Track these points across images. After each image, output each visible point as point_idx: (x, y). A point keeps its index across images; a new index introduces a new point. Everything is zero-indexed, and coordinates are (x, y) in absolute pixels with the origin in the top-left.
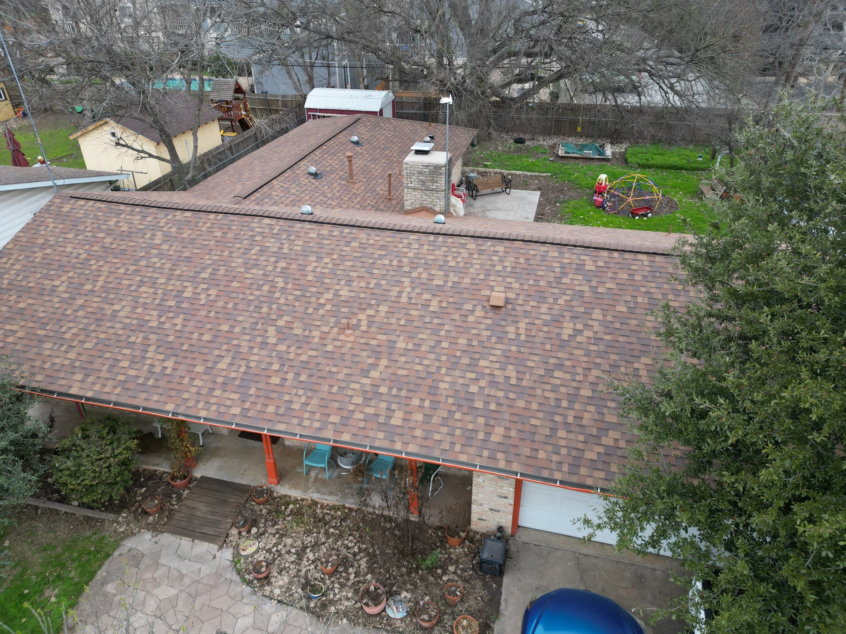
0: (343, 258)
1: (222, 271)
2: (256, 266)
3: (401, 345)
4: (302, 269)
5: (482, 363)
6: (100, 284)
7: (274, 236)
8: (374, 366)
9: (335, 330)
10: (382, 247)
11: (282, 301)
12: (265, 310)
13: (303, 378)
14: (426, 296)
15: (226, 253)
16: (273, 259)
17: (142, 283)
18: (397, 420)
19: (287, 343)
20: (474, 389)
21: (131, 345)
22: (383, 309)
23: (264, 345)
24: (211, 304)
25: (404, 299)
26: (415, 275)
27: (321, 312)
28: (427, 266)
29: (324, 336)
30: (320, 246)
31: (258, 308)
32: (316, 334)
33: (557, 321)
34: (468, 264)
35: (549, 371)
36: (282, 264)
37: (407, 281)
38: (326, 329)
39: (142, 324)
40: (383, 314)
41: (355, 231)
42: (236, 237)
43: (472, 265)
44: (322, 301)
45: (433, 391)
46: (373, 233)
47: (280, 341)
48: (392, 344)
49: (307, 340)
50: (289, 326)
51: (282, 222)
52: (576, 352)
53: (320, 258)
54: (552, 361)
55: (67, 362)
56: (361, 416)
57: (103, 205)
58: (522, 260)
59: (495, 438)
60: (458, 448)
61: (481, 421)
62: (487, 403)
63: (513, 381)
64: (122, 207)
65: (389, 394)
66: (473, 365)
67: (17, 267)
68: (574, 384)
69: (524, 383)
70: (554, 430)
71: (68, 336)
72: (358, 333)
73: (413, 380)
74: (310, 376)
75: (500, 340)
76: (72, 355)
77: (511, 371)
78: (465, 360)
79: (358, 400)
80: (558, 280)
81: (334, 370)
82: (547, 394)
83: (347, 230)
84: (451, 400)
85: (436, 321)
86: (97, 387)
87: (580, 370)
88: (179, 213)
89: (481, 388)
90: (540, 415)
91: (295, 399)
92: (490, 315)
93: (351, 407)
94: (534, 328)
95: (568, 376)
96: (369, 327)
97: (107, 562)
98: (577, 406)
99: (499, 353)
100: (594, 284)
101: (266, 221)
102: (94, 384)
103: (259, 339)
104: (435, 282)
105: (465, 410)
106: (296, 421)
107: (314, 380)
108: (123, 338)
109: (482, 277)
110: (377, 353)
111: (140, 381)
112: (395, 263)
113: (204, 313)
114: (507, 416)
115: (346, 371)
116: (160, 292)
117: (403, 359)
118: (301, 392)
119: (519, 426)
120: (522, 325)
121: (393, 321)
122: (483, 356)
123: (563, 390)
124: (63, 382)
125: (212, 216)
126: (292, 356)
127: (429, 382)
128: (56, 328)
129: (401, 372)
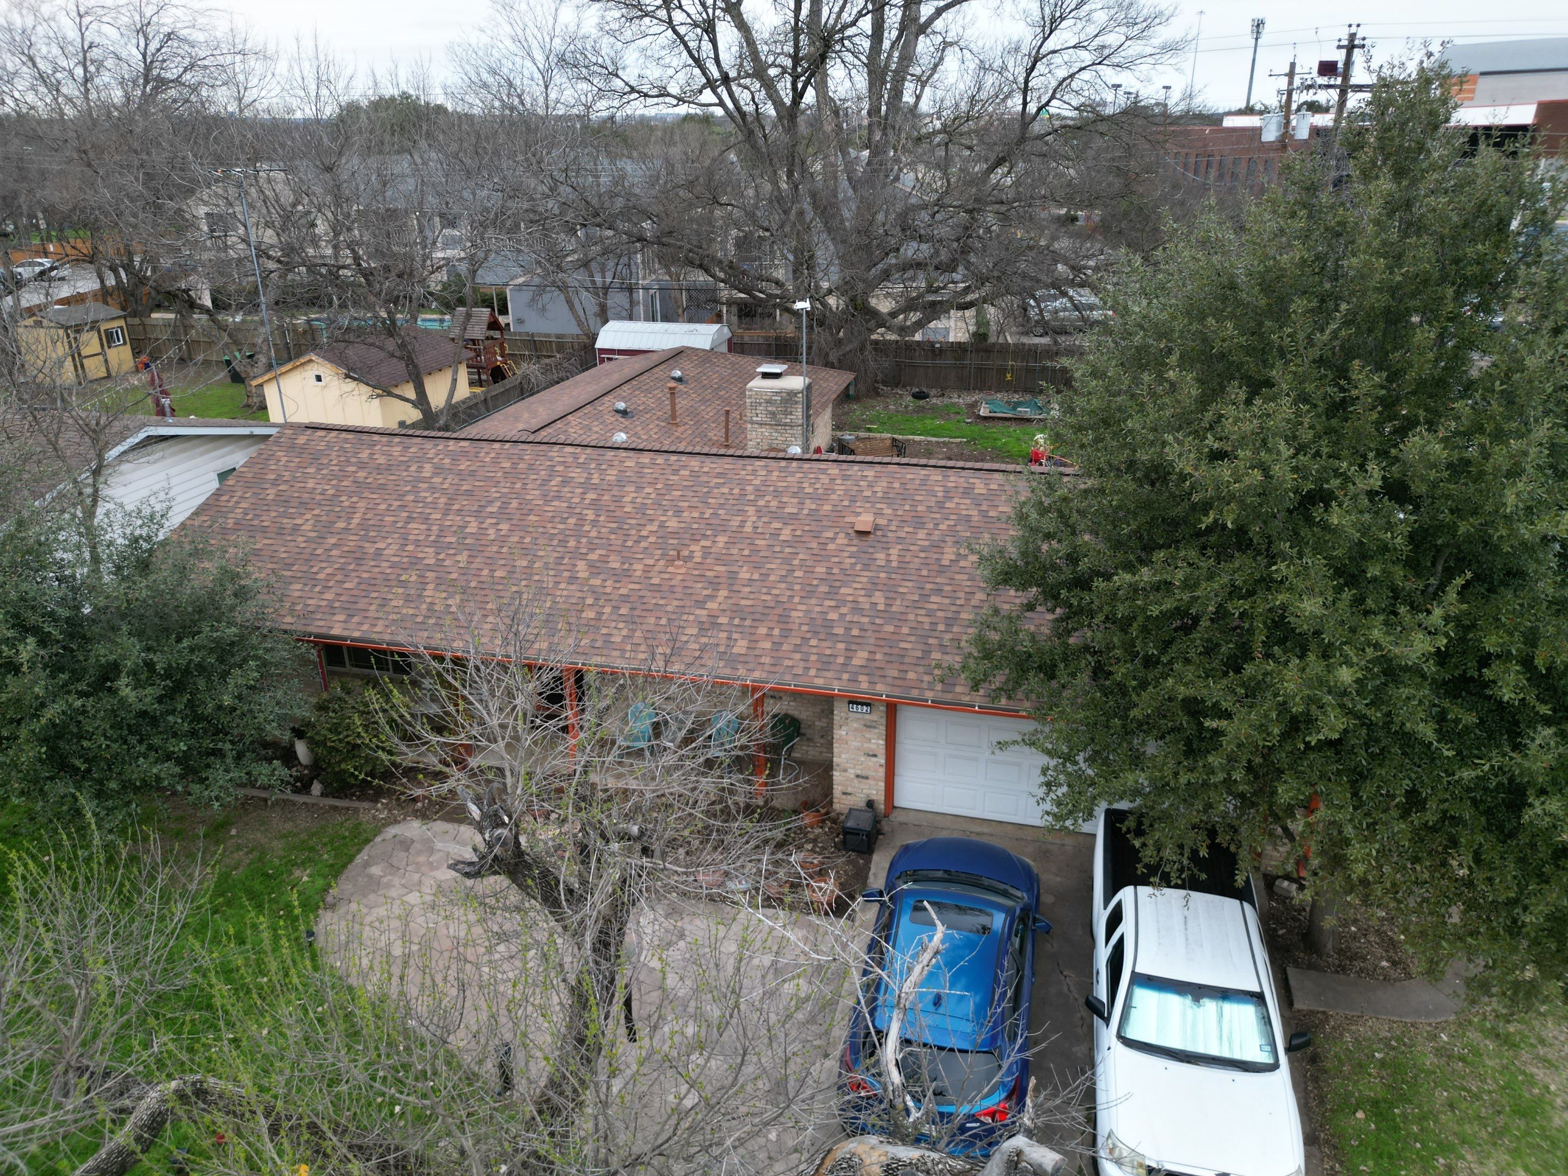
0: (669, 487)
1: (514, 504)
2: (559, 498)
3: (744, 575)
4: (617, 500)
5: (843, 591)
6: (355, 521)
7: (579, 465)
8: (711, 597)
9: (662, 563)
10: (719, 475)
11: (593, 534)
12: (572, 543)
13: (623, 611)
14: (776, 525)
15: (518, 485)
16: (579, 491)
17: (410, 519)
18: (741, 647)
19: (602, 577)
20: (833, 616)
21: (403, 584)
22: (722, 540)
23: (573, 579)
24: (502, 540)
25: (748, 528)
26: (761, 503)
27: (643, 544)
28: (777, 493)
29: (647, 570)
30: (640, 475)
31: (563, 543)
32: (638, 567)
33: (937, 547)
34: (829, 490)
35: (925, 597)
36: (591, 496)
37: (751, 510)
38: (651, 562)
39: (415, 561)
40: (721, 545)
41: (684, 458)
42: (531, 467)
43: (834, 491)
44: (644, 533)
45: (784, 619)
46: (708, 460)
47: (594, 575)
48: (733, 576)
49: (627, 574)
50: (604, 560)
51: (589, 451)
52: (958, 577)
53: (640, 488)
54: (928, 586)
55: (324, 603)
56: (697, 646)
57: (350, 436)
58: (896, 485)
59: (856, 662)
60: (813, 672)
61: (841, 646)
62: (848, 629)
63: (881, 607)
64: (376, 438)
65: (730, 624)
66: (833, 592)
67: (243, 505)
68: (954, 608)
69: (894, 609)
70: (927, 653)
71: (321, 576)
72: (690, 565)
73: (760, 609)
74: (632, 609)
75: (866, 567)
76: (329, 596)
77: (879, 598)
78: (823, 588)
79: (694, 631)
80: (941, 505)
81: (662, 602)
82: (920, 619)
83: (674, 458)
84: (805, 628)
85: (788, 550)
86: (365, 627)
87: (962, 595)
88: (452, 442)
89: (842, 615)
90: (912, 639)
91: (615, 632)
92: (855, 542)
93: (685, 638)
94: (909, 554)
95: (947, 601)
96: (704, 558)
97: (367, 848)
98: (955, 629)
99: (865, 580)
100: (984, 508)
101: (569, 449)
102: (361, 624)
103: (566, 574)
104: (787, 510)
105: (822, 636)
106: (617, 653)
107: (637, 613)
108: (393, 577)
109: (846, 503)
110: (714, 584)
111: (419, 619)
112: (736, 491)
113: (495, 549)
114: (872, 641)
115: (676, 603)
116: (435, 528)
117: (748, 589)
118: (621, 625)
119: (887, 650)
120: (894, 552)
121: (735, 551)
122: (845, 584)
123: (939, 614)
124: (322, 623)
125: (497, 446)
126: (608, 590)
127: (779, 611)
128: (305, 568)
129: (744, 602)
